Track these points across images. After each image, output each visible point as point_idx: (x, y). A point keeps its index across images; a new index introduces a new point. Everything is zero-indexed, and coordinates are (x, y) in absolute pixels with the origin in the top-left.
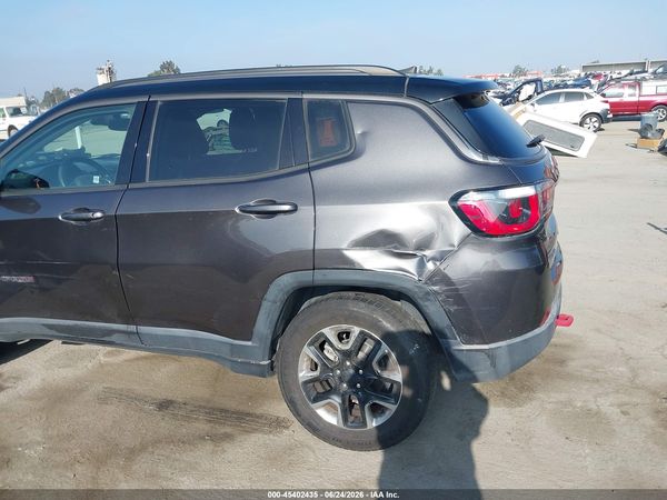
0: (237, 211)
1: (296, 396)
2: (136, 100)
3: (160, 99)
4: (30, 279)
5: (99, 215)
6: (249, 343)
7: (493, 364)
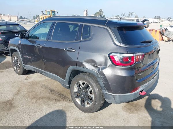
0: (64, 49)
1: (73, 95)
2: (52, 21)
3: (57, 22)
4: (31, 58)
5: (41, 46)
6: (65, 80)
7: (115, 99)
